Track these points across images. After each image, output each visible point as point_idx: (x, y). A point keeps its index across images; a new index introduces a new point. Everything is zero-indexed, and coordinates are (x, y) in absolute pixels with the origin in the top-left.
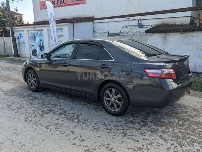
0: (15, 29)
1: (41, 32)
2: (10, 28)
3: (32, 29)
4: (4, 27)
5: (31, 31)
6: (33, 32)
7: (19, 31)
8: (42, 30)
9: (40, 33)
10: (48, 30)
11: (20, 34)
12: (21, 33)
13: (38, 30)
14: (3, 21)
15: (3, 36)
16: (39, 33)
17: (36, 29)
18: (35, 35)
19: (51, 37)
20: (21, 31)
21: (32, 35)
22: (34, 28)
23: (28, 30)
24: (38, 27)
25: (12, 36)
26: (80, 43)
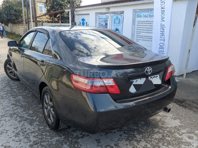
0: (77, 11)
1: (119, 17)
3: (104, 11)
4: (62, 10)
5: (101, 14)
6: (104, 16)
7: (82, 14)
8: (122, 13)
10: (133, 12)
11: (83, 20)
12: (85, 17)
13: (114, 13)
14: (61, 4)
15: (60, 22)
16: (115, 17)
17: (112, 10)
18: (107, 21)
19: (138, 25)
20: (85, 14)
21: (102, 21)
22: (108, 9)
23: (96, 13)
24: (116, 6)
25: (72, 21)
26: (38, 31)
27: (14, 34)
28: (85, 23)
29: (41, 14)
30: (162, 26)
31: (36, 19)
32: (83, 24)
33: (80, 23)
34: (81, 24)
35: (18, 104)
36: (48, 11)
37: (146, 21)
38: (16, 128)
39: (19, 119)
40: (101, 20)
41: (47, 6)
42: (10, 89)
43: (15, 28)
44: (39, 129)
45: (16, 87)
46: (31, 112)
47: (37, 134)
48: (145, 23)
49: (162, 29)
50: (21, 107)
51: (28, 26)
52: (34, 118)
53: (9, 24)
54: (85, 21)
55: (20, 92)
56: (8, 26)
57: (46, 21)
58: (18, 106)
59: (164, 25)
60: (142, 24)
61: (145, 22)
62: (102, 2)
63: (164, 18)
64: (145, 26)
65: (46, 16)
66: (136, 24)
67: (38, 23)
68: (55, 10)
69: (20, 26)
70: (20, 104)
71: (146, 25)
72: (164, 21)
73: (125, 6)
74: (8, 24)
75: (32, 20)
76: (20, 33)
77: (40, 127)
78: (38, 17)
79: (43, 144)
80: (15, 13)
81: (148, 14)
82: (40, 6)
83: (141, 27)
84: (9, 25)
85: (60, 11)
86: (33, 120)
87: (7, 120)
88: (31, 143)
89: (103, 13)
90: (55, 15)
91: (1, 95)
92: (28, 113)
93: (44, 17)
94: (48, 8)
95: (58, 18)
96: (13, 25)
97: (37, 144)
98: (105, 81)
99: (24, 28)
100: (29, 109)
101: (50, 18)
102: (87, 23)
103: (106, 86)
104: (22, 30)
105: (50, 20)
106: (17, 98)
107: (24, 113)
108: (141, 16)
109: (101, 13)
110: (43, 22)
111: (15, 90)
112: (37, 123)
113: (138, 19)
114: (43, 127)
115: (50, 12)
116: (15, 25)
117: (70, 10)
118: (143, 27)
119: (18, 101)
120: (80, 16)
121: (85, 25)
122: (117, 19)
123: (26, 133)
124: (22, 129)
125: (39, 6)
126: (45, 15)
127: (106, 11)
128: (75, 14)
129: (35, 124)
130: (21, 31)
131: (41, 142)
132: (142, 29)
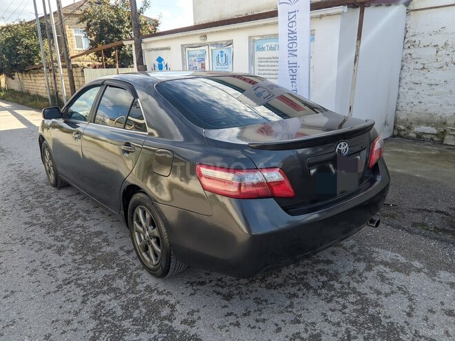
0: (146, 43)
1: (225, 50)
2: (132, 42)
3: (197, 40)
4: (119, 43)
5: (192, 46)
6: (197, 51)
7: (157, 49)
8: (230, 43)
9: (222, 52)
10: (249, 42)
11: (160, 60)
12: (163, 54)
13: (215, 44)
14: (118, 29)
16: (217, 51)
17: (211, 39)
18: (203, 59)
19: (259, 66)
20: (163, 49)
21: (195, 61)
22: (203, 38)
23: (182, 45)
24: (217, 32)
25: (138, 64)
26: (107, 85)
27: (28, 94)
28: (164, 66)
29: (79, 51)
30: (290, 65)
31: (69, 61)
32: (161, 68)
33: (155, 66)
34: (157, 68)
35: (35, 222)
36: (93, 44)
37: (274, 58)
38: (31, 262)
39: (37, 246)
40: (193, 58)
41: (89, 35)
42: (20, 198)
43: (28, 81)
44: (74, 261)
45: (32, 193)
46: (59, 233)
47: (69, 268)
48: (272, 62)
49: (291, 71)
50: (42, 226)
51: (54, 76)
52: (66, 243)
53: (16, 74)
54: (163, 62)
55: (38, 202)
56: (13, 79)
57: (89, 65)
58: (35, 225)
59: (296, 63)
60: (267, 64)
61: (272, 60)
62: (195, 23)
63: (296, 50)
64: (272, 66)
65: (90, 54)
66: (257, 63)
67: (74, 70)
68: (107, 43)
69: (39, 78)
70: (39, 222)
71: (273, 64)
72: (296, 56)
73: (234, 29)
74: (14, 75)
75: (60, 64)
76: (40, 91)
77: (76, 257)
78: (72, 58)
79: (79, 282)
80: (26, 51)
81: (276, 43)
82: (77, 35)
83: (265, 68)
84: (16, 76)
85: (116, 43)
86: (62, 246)
87: (15, 250)
88: (60, 282)
89: (195, 45)
90: (108, 53)
91: (3, 209)
92: (54, 236)
93: (86, 57)
94: (93, 38)
95: (113, 57)
96: (24, 75)
97: (69, 283)
98: (265, 174)
99: (46, 82)
100: (55, 230)
101: (98, 59)
102: (166, 65)
103: (268, 184)
104: (44, 85)
105: (98, 63)
106: (33, 213)
107: (47, 235)
108: (263, 49)
109: (192, 44)
110: (84, 68)
111: (30, 198)
112: (71, 251)
113: (258, 54)
114: (81, 256)
115: (96, 47)
116: (28, 75)
117: (133, 42)
118: (268, 68)
119: (36, 217)
120: (153, 52)
121: (164, 68)
122: (222, 56)
123: (50, 267)
124: (42, 263)
125: (74, 35)
126: (87, 53)
127: (202, 42)
128: (143, 48)
129: (66, 252)
130: (40, 88)
131: (77, 280)
132: (268, 72)
